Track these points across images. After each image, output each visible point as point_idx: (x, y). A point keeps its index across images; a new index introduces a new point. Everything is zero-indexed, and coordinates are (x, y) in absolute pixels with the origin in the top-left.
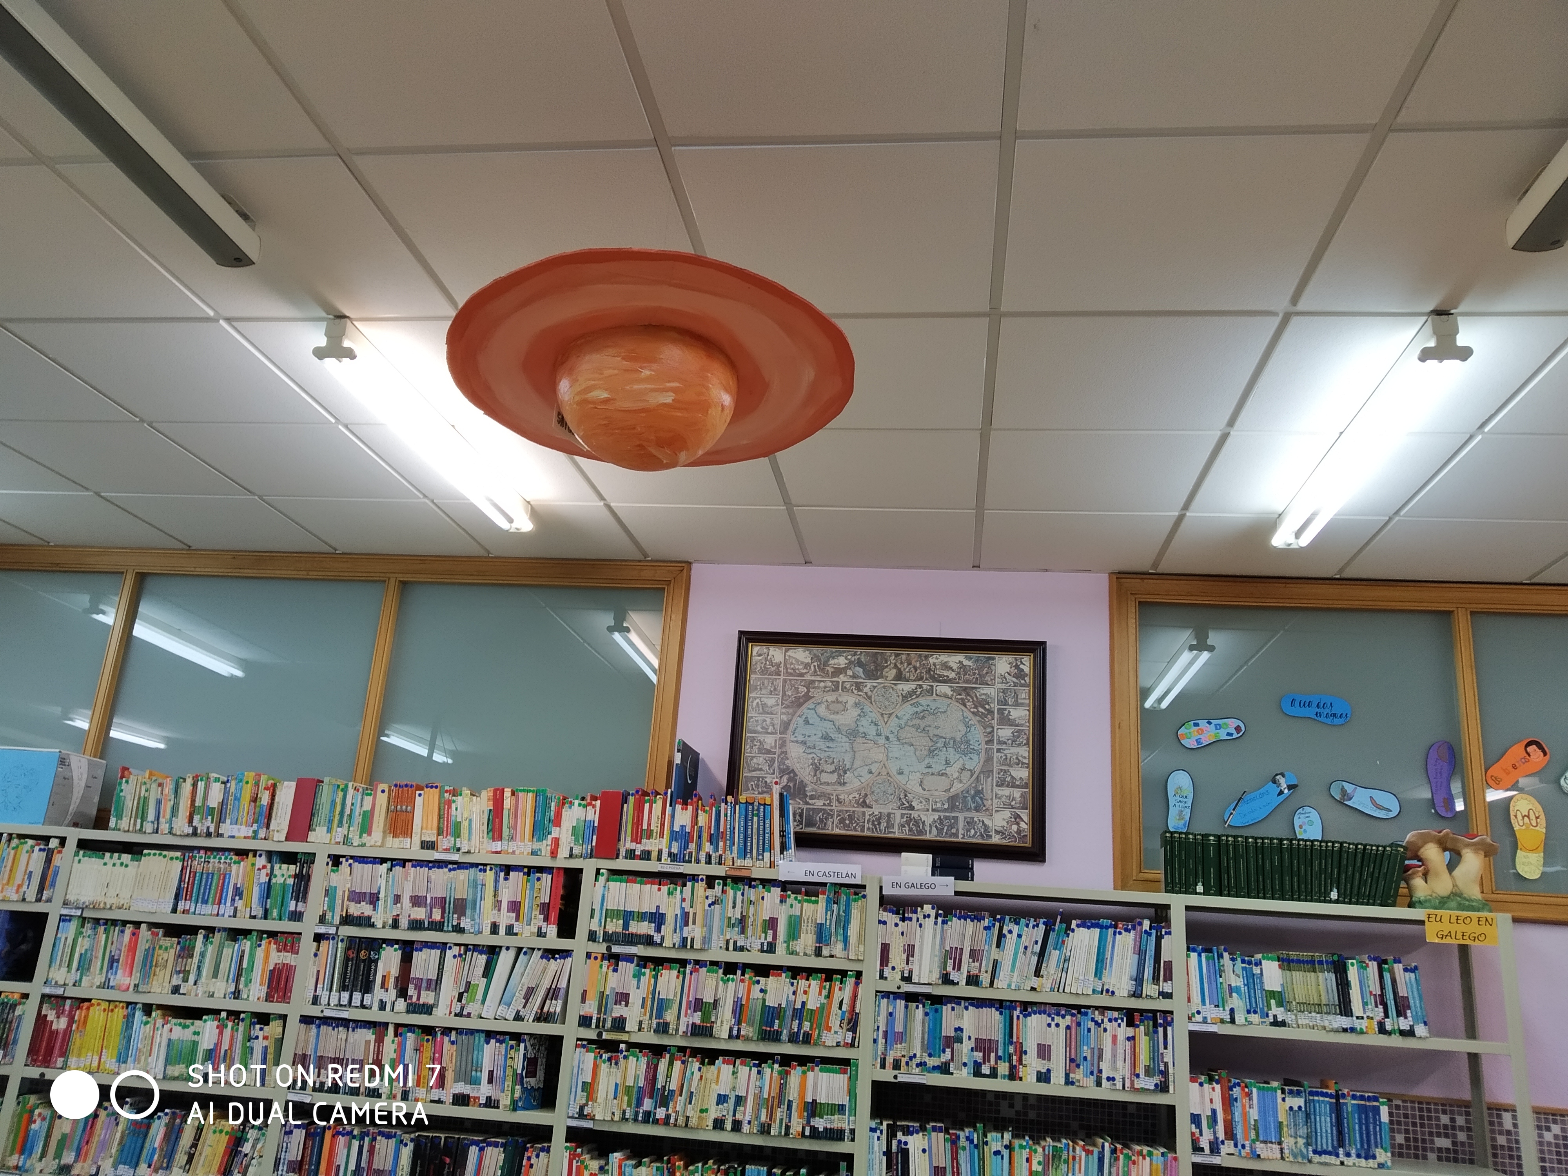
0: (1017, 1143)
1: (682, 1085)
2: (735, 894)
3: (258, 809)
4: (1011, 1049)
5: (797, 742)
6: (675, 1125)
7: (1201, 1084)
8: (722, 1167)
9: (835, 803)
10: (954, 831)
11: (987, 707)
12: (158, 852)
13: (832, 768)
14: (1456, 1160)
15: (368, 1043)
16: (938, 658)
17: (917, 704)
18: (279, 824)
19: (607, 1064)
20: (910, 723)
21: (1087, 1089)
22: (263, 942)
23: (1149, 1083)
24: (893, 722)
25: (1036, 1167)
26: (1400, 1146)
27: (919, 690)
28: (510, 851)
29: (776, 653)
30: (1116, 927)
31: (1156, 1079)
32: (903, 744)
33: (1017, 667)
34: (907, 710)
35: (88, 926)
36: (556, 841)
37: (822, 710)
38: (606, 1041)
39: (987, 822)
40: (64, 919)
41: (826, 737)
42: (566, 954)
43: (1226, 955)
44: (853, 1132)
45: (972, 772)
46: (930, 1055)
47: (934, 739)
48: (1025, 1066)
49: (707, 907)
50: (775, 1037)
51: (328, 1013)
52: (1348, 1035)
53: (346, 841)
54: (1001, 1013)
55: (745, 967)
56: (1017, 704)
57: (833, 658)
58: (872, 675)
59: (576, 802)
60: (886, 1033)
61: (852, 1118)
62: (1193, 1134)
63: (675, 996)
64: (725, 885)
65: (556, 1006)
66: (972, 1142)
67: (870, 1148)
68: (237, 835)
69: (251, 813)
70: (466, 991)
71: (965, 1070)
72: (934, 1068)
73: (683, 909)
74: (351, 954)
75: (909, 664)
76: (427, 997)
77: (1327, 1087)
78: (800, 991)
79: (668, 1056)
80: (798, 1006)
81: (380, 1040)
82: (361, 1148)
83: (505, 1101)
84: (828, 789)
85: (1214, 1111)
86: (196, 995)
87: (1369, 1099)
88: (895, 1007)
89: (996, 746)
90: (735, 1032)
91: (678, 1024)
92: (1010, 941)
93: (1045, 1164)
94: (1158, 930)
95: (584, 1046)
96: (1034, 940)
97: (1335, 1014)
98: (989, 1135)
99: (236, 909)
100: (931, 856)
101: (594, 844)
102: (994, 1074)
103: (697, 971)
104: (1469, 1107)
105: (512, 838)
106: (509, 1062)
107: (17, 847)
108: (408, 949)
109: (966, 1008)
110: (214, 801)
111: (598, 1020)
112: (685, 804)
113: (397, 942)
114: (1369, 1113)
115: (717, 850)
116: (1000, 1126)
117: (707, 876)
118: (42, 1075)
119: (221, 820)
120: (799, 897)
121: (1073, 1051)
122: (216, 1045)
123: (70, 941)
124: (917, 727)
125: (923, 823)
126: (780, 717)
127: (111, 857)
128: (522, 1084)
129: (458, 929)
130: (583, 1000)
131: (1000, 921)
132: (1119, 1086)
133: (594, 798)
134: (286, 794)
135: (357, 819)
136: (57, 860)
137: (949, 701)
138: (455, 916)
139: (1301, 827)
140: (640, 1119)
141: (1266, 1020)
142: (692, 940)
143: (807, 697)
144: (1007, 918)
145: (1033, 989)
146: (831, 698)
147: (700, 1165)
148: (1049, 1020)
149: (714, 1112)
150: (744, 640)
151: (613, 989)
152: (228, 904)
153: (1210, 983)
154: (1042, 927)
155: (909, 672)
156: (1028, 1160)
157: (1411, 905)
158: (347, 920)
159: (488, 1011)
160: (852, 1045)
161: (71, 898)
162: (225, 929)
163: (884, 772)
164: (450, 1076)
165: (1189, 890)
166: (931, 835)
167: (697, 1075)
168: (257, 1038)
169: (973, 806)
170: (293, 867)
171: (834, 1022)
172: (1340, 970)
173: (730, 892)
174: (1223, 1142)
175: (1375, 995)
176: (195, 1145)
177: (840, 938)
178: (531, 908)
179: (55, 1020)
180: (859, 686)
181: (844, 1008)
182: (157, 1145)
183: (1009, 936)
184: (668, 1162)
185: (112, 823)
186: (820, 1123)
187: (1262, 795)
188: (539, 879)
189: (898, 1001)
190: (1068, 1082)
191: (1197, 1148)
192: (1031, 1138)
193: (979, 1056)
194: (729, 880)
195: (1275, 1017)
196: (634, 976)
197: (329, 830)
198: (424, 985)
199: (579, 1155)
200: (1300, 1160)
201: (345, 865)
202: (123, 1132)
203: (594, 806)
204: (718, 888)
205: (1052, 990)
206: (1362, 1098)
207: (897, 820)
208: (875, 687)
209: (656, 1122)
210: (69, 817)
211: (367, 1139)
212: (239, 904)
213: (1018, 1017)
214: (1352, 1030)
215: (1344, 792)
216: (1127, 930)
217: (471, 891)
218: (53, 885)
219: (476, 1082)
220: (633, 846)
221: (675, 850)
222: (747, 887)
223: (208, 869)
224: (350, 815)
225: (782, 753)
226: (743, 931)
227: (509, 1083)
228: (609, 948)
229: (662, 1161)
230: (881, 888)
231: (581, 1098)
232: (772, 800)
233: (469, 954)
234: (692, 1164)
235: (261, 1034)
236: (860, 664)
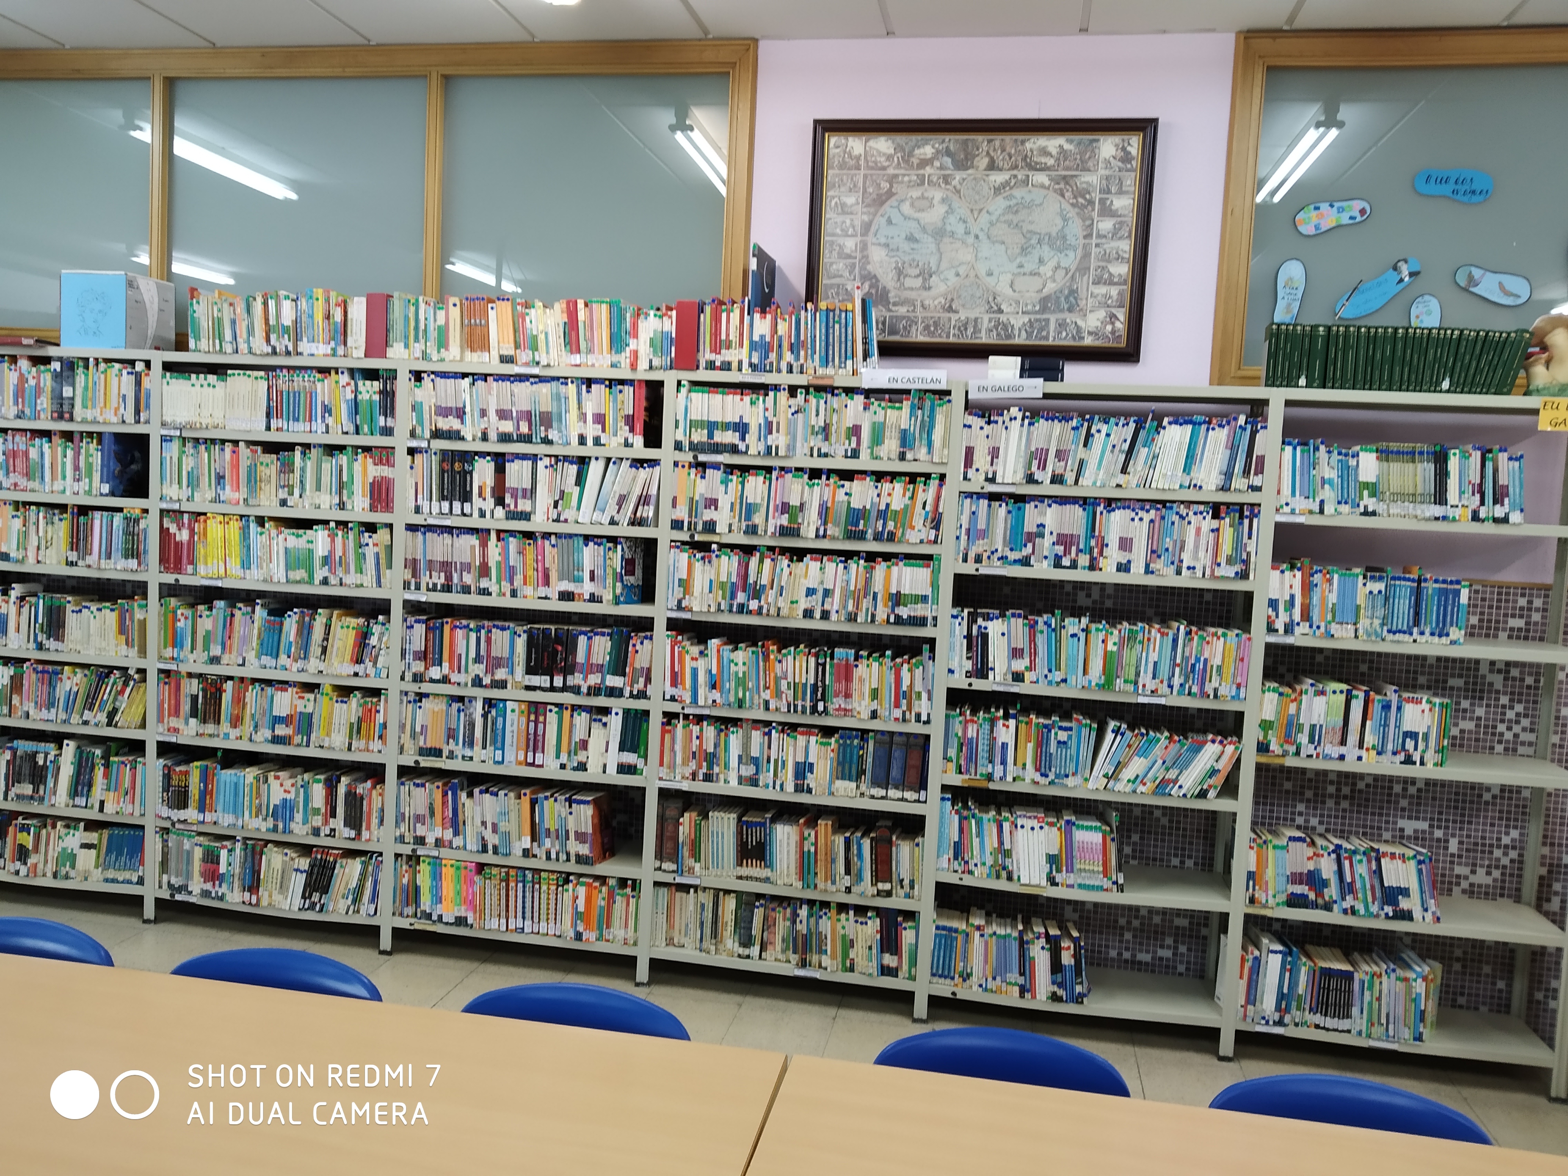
0: (1093, 626)
1: (773, 581)
2: (818, 402)
3: (332, 327)
4: (1093, 543)
5: (879, 244)
6: (768, 615)
7: (1282, 572)
8: (813, 651)
9: (919, 308)
10: (1044, 333)
11: (1088, 196)
12: (241, 372)
13: (917, 272)
14: (1526, 638)
15: (473, 547)
16: (1036, 142)
17: (1010, 197)
18: (356, 341)
19: (701, 562)
20: (1002, 219)
21: (1165, 577)
22: (359, 456)
23: (1231, 571)
24: (984, 218)
25: (1111, 647)
26: (1473, 627)
27: (1013, 181)
28: (590, 363)
29: (856, 144)
30: (1210, 423)
31: (1238, 568)
32: (993, 243)
33: (1124, 149)
34: (999, 204)
35: (189, 445)
36: (635, 353)
37: (906, 208)
38: (698, 542)
39: (1080, 323)
40: (164, 439)
41: (911, 238)
42: (653, 463)
43: (1322, 448)
44: (935, 619)
45: (1067, 271)
46: (1012, 550)
47: (1028, 235)
48: (1106, 557)
49: (790, 416)
50: (860, 536)
51: (431, 521)
52: (1439, 523)
53: (425, 356)
54: (1084, 509)
55: (830, 472)
56: (1120, 192)
57: (919, 147)
58: (963, 164)
59: (652, 313)
60: (968, 531)
61: (934, 607)
62: (1269, 617)
63: (762, 499)
64: (807, 393)
65: (648, 512)
66: (1050, 626)
67: (952, 633)
68: (316, 352)
69: (327, 331)
70: (562, 498)
71: (1045, 563)
72: (1015, 561)
73: (766, 418)
74: (446, 467)
75: (1003, 150)
76: (524, 505)
77: (1409, 573)
78: (884, 493)
79: (758, 554)
80: (883, 507)
81: (484, 545)
82: (478, 640)
83: (608, 596)
84: (912, 295)
85: (1292, 597)
86: (304, 507)
87: (1451, 582)
88: (978, 506)
89: (1094, 241)
90: (821, 533)
91: (766, 526)
92: (1098, 440)
93: (1121, 644)
94: (1254, 424)
95: (678, 547)
96: (1122, 438)
97: (1430, 502)
98: (1067, 620)
99: (327, 426)
100: (1019, 359)
101: (673, 355)
102: (1074, 565)
103: (783, 476)
104: (1549, 590)
105: (590, 351)
106: (608, 562)
107: (105, 371)
108: (500, 461)
109: (1050, 506)
110: (287, 319)
111: (690, 523)
112: (763, 312)
113: (489, 454)
114: (1448, 596)
115: (797, 359)
116: (1077, 613)
117: (789, 386)
118: (177, 580)
119: (297, 339)
120: (883, 404)
121: (1155, 543)
122: (330, 552)
123: (175, 460)
124: (1009, 223)
125: (1013, 327)
126: (860, 218)
127: (198, 378)
128: (622, 581)
129: (547, 441)
130: (674, 505)
131: (1091, 421)
132: (1199, 574)
133: (670, 309)
134: (358, 310)
135: (433, 334)
136: (146, 383)
137: (1045, 192)
138: (543, 428)
139: (1417, 317)
140: (734, 609)
141: (1357, 510)
142: (777, 448)
143: (890, 194)
144: (1097, 417)
145: (1118, 486)
146: (916, 193)
147: (792, 649)
148: (1133, 514)
149: (804, 604)
150: (819, 130)
151: (701, 495)
152: (319, 421)
153: (1302, 475)
154: (1132, 426)
155: (1003, 159)
156: (1103, 641)
157: (1527, 393)
158: (437, 434)
159: (585, 515)
160: (935, 542)
161: (168, 419)
162: (320, 445)
163: (972, 274)
164: (553, 576)
165: (1291, 382)
166: (1020, 339)
167: (786, 571)
168: (367, 545)
169: (1066, 307)
170: (376, 383)
171: (918, 520)
172: (1441, 460)
173: (813, 401)
174: (1298, 624)
175: (1474, 485)
176: (326, 639)
177: (925, 442)
178: (616, 421)
179: (177, 533)
180: (946, 179)
181: (928, 508)
182: (292, 639)
183: (1097, 435)
184: (763, 646)
185: (192, 344)
186: (904, 612)
187: (1379, 284)
188: (621, 392)
189: (981, 501)
190: (1148, 571)
191: (1271, 629)
192: (1108, 622)
193: (1060, 549)
194: (812, 390)
195: (1366, 507)
196: (722, 482)
197: (407, 346)
198: (520, 493)
199: (680, 642)
200: (1373, 638)
201: (427, 380)
202: (259, 629)
203: (670, 317)
204: (800, 397)
205: (1138, 486)
206: (1444, 582)
207: (985, 324)
208: (964, 180)
209: (750, 612)
210: (149, 342)
211: (483, 632)
212: (330, 420)
213: (1101, 513)
214: (1445, 518)
215: (1470, 278)
216: (1220, 426)
217: (555, 404)
218: (148, 406)
219: (579, 580)
220: (713, 357)
221: (755, 360)
222: (829, 396)
223: (293, 387)
224: (425, 330)
225: (863, 257)
226: (827, 438)
227: (609, 580)
228: (695, 457)
229: (757, 646)
230: (967, 392)
231: (678, 593)
232: (854, 306)
233: (560, 464)
234: (785, 647)
235: (370, 541)
236: (948, 153)
